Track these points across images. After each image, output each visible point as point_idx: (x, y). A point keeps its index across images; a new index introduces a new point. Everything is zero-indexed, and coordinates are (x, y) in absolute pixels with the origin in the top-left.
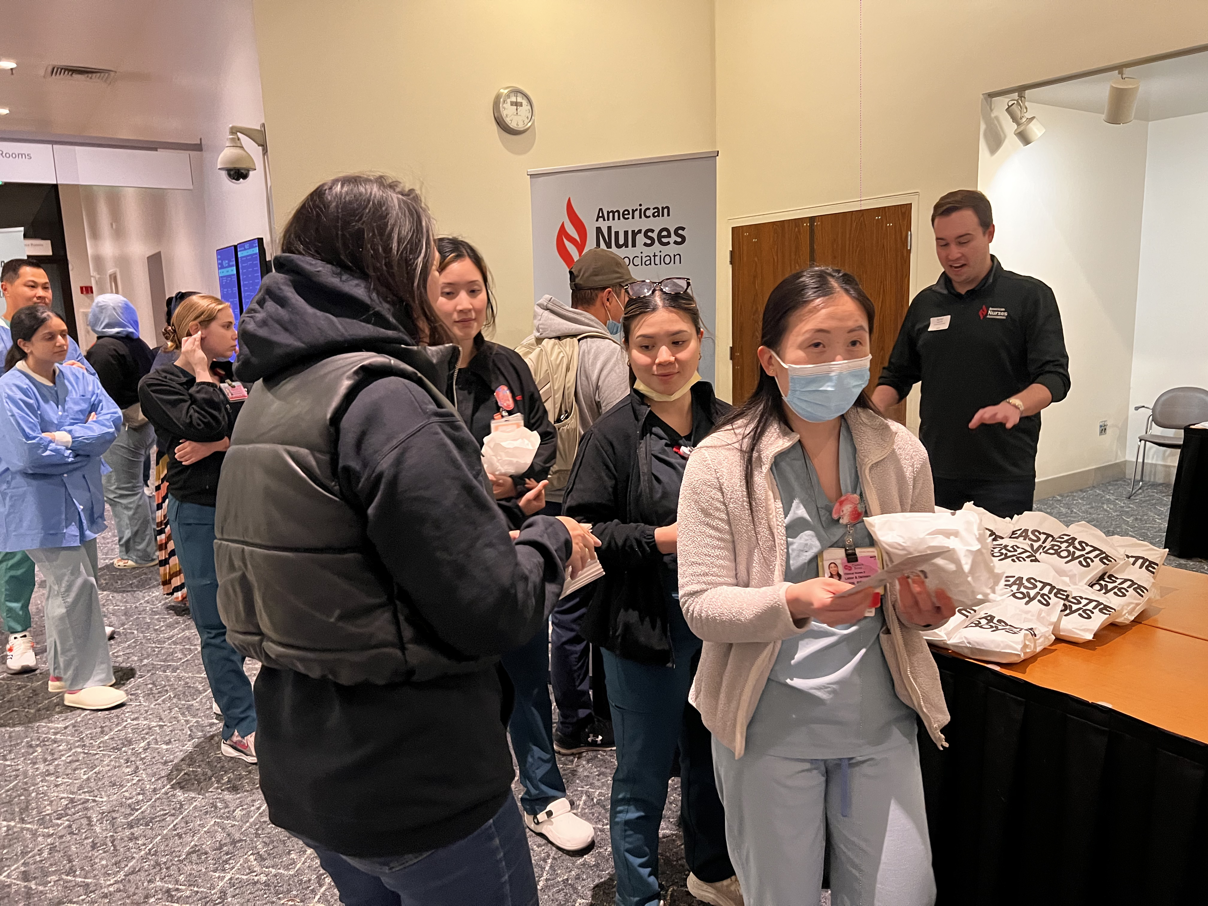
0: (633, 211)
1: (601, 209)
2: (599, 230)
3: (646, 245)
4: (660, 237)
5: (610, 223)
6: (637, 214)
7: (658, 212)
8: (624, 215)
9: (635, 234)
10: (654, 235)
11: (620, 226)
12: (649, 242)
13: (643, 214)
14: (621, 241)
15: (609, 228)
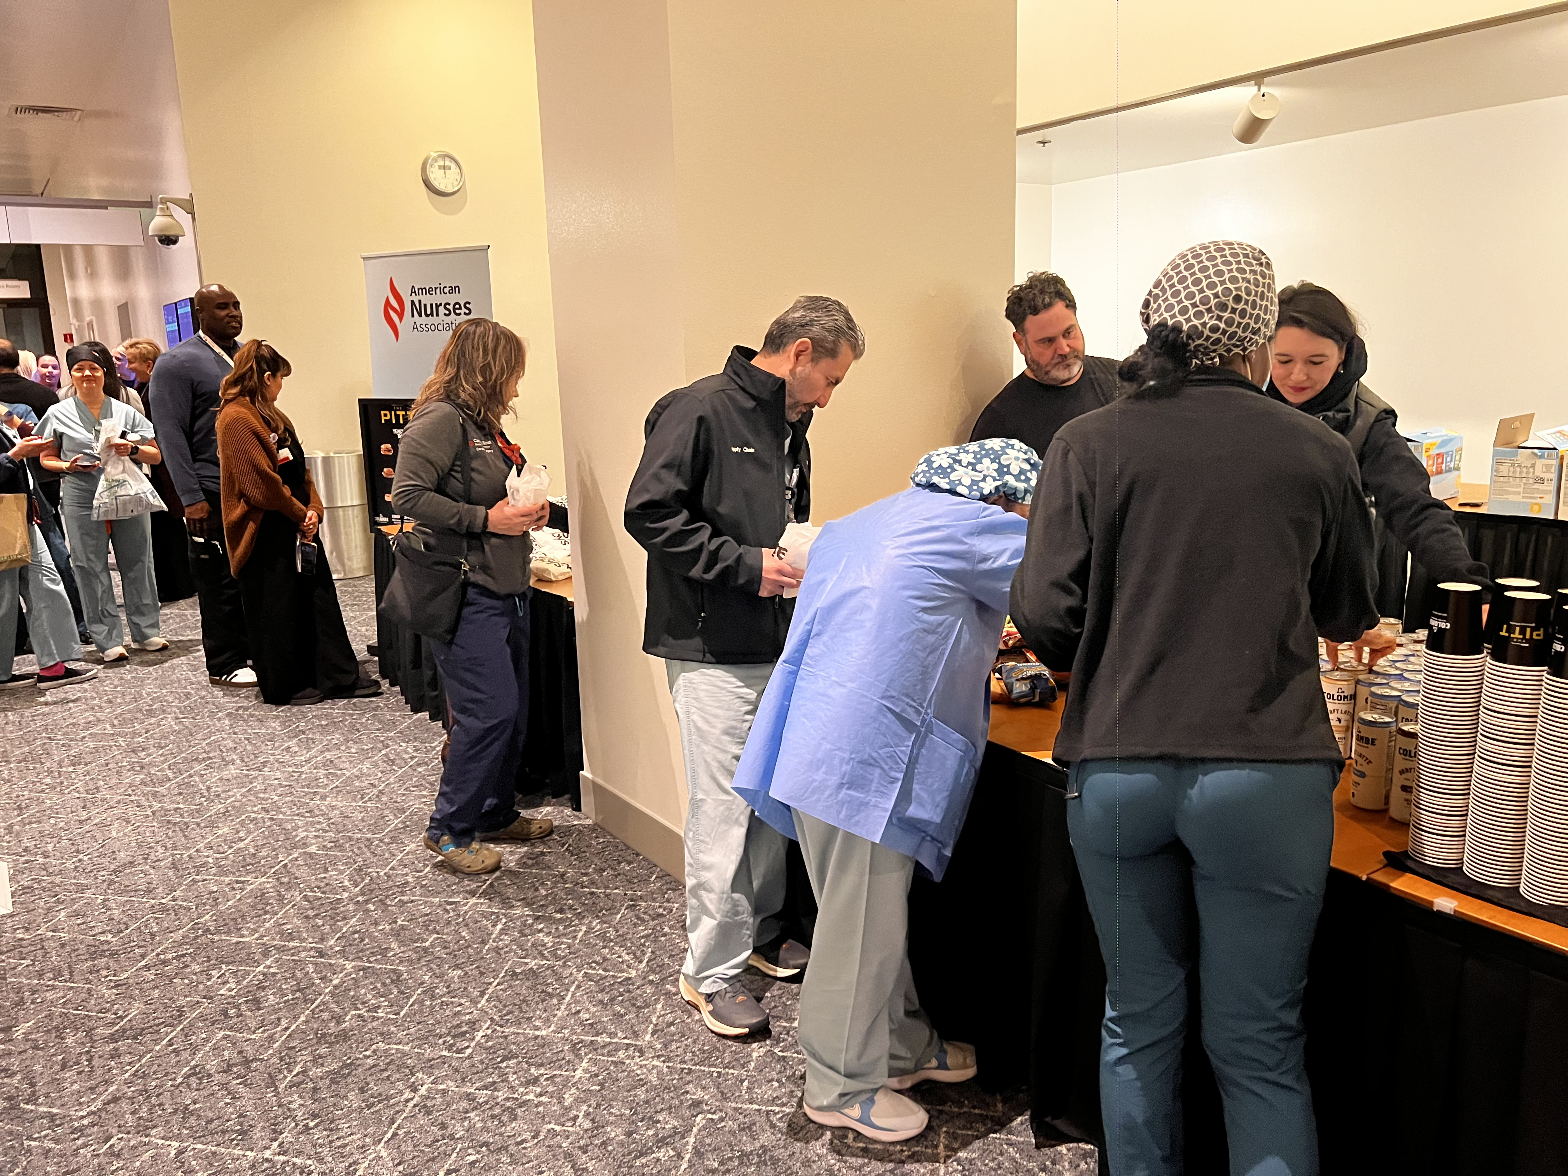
0: (436, 288)
1: (413, 287)
2: (413, 302)
3: (445, 314)
4: (454, 309)
5: (420, 297)
6: (438, 290)
7: (452, 290)
8: (430, 291)
9: (437, 306)
10: (451, 307)
11: (427, 300)
12: (447, 312)
13: (442, 291)
14: (429, 312)
15: (420, 301)
